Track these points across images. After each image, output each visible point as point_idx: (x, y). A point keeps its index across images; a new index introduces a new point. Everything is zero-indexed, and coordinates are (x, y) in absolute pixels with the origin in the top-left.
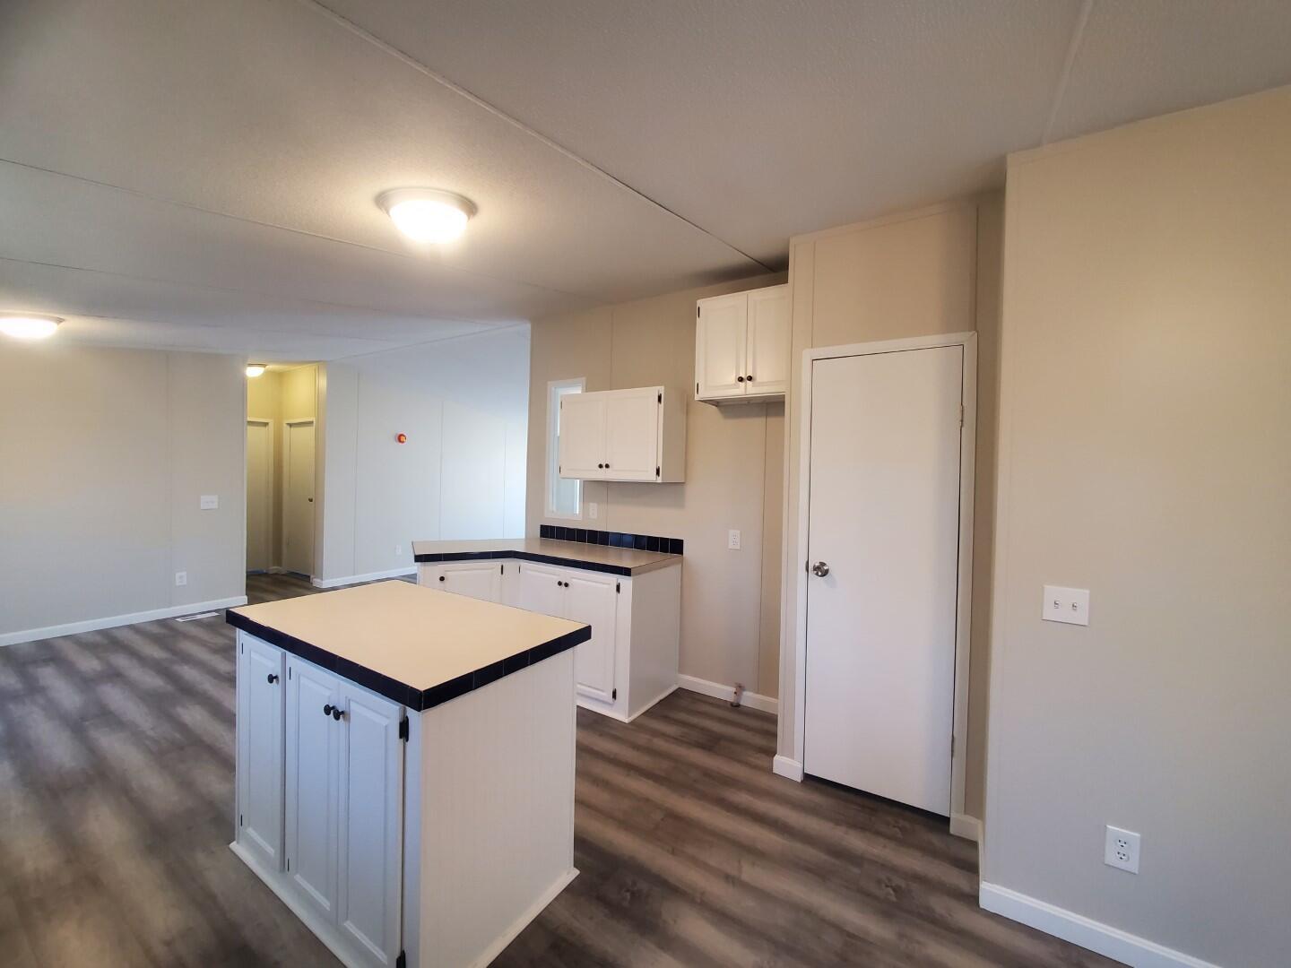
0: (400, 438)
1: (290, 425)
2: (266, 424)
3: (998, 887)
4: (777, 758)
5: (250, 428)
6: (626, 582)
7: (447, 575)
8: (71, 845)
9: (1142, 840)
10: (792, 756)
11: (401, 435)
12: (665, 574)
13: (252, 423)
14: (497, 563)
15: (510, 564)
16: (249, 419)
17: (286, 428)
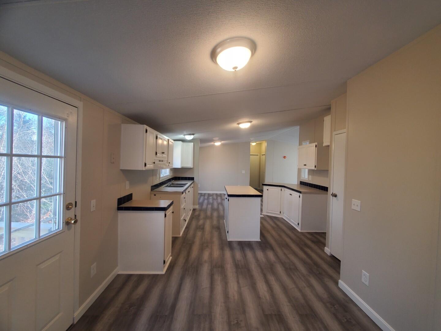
0: (284, 157)
1: (262, 155)
2: (258, 155)
3: (342, 282)
4: (326, 248)
5: (251, 156)
6: (301, 195)
7: (269, 189)
8: (212, 214)
9: (369, 276)
10: (328, 248)
11: (285, 156)
12: (319, 196)
13: (251, 155)
14: (280, 188)
15: (283, 189)
16: (251, 154)
17: (261, 155)
